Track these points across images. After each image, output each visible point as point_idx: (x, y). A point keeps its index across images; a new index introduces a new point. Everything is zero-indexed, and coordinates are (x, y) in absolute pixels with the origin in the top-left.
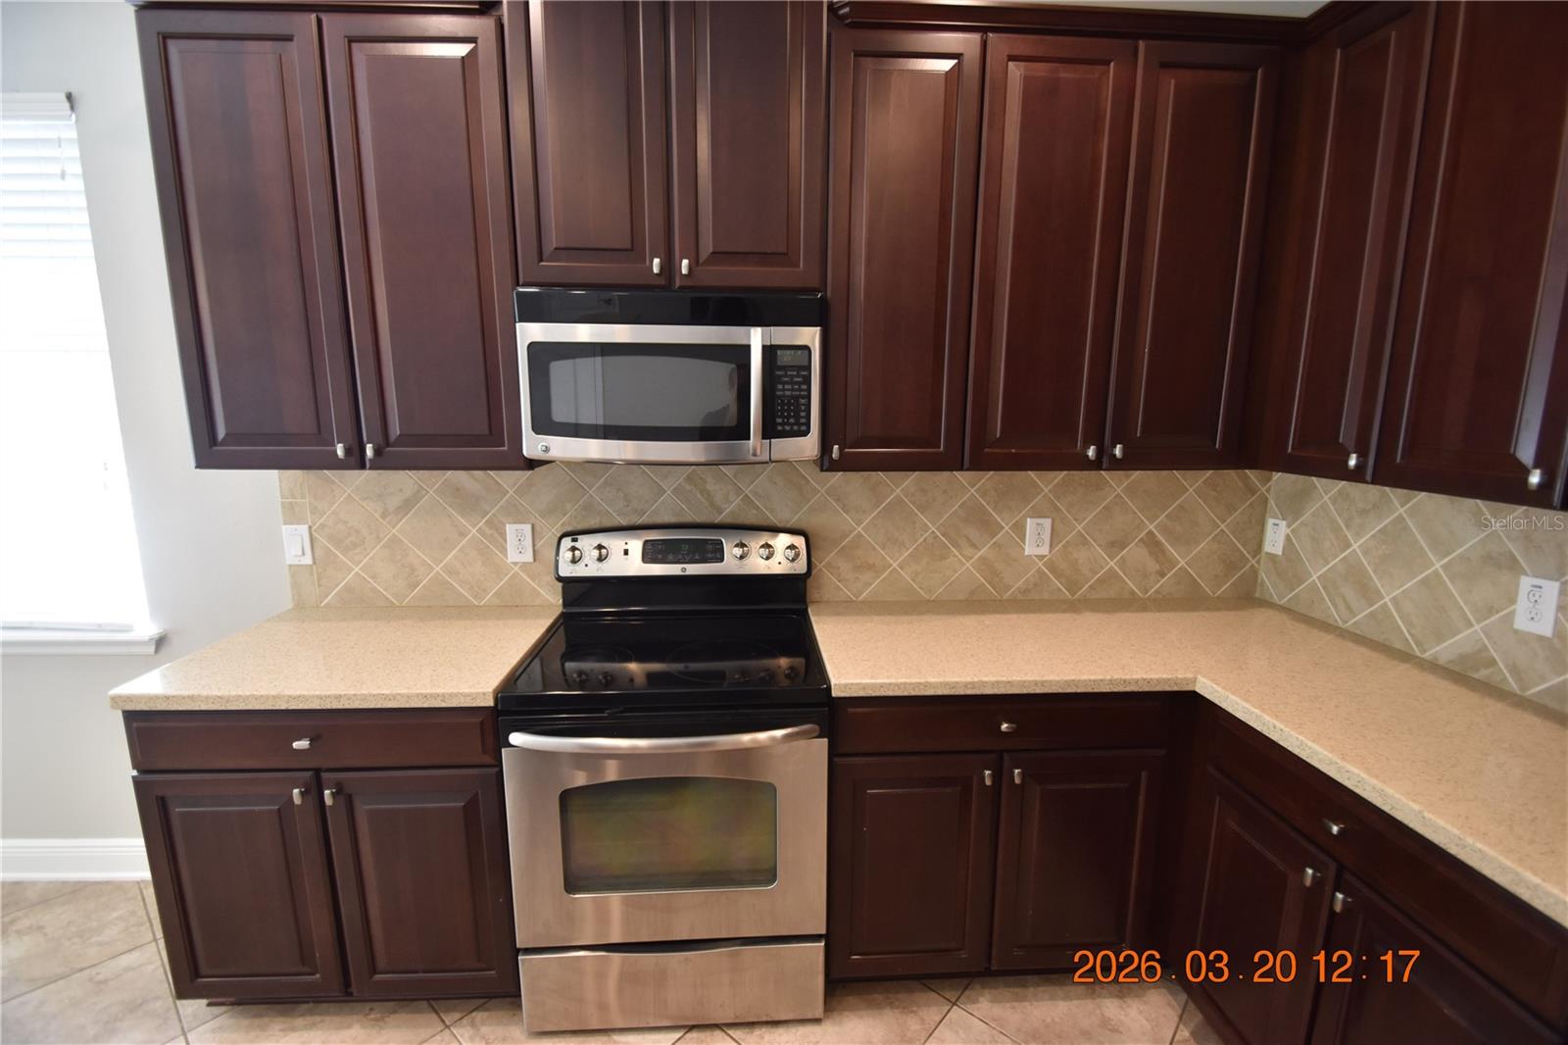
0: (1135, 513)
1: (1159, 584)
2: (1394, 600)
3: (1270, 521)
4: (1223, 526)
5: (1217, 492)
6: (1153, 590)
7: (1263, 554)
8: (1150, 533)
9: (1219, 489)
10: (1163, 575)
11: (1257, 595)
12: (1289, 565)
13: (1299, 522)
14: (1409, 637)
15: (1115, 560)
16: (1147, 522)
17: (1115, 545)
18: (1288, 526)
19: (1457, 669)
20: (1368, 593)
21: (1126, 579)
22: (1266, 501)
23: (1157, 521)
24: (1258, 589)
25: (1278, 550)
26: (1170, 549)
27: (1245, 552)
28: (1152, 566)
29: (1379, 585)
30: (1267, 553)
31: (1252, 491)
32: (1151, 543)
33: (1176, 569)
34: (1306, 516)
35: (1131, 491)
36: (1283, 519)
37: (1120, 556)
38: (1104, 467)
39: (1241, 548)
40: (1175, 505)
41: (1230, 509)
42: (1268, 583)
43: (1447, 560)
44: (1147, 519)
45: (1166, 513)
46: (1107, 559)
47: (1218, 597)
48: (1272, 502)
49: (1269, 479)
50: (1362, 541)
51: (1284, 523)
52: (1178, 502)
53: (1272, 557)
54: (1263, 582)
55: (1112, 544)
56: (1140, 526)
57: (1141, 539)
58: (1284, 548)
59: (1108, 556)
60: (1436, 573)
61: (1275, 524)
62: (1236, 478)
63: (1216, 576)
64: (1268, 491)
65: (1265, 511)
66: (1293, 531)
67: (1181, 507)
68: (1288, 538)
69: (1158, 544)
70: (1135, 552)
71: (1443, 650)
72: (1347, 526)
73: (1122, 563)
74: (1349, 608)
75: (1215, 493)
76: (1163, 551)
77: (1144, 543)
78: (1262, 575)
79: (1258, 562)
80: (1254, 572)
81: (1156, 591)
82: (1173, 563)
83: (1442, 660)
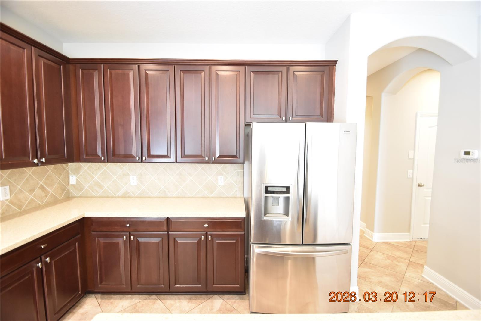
0: (36, 180)
1: (46, 199)
2: (108, 187)
3: (70, 177)
4: (59, 180)
5: (56, 170)
6: (45, 201)
7: (70, 185)
8: (41, 184)
9: (57, 170)
10: (46, 196)
11: (70, 196)
12: (79, 186)
13: (79, 175)
14: (112, 193)
15: (32, 195)
16: (39, 182)
17: (32, 191)
18: (76, 176)
19: (123, 196)
20: (100, 187)
21: (36, 200)
22: (68, 171)
23: (43, 181)
24: (70, 194)
25: (75, 183)
26: (47, 188)
27: (66, 185)
28: (43, 195)
29: (103, 185)
30: (71, 185)
31: (65, 169)
32: (42, 188)
33: (50, 194)
34: (81, 173)
35: (33, 173)
36: (74, 175)
37: (33, 194)
38: (39, 165)
39: (65, 185)
40: (46, 176)
41: (60, 174)
42: (73, 192)
43: (116, 176)
44: (40, 181)
45: (45, 178)
46: (30, 195)
47: (62, 199)
48: (70, 171)
49: (68, 166)
50: (97, 176)
51: (75, 176)
52: (47, 175)
53: (73, 185)
54: (71, 192)
55: (30, 190)
56: (38, 183)
57: (39, 187)
58: (76, 182)
59: (30, 194)
60: (115, 179)
61: (72, 177)
62: (60, 166)
63: (60, 193)
64: (68, 168)
65: (68, 174)
66: (78, 178)
67: (48, 176)
68: (77, 180)
69: (44, 187)
70: (38, 191)
71: (120, 194)
72: (93, 174)
73: (35, 196)
74: (97, 192)
75: (56, 171)
76: (46, 190)
77: (40, 188)
78: (71, 190)
79: (69, 187)
80: (68, 190)
81: (46, 202)
82: (48, 192)
83: (120, 196)
